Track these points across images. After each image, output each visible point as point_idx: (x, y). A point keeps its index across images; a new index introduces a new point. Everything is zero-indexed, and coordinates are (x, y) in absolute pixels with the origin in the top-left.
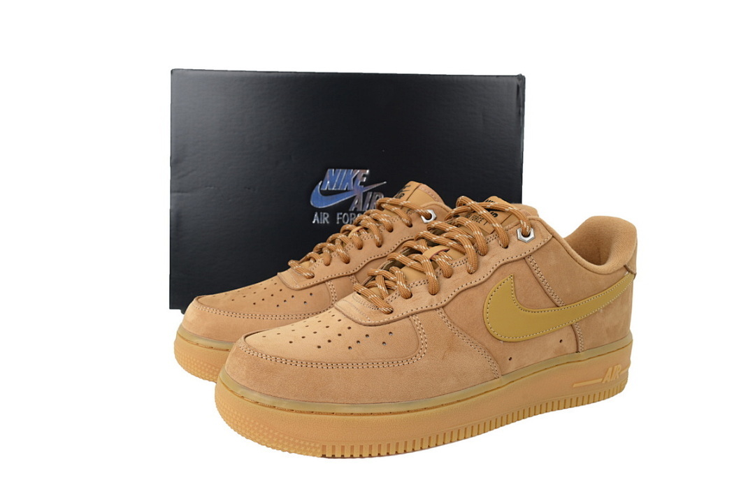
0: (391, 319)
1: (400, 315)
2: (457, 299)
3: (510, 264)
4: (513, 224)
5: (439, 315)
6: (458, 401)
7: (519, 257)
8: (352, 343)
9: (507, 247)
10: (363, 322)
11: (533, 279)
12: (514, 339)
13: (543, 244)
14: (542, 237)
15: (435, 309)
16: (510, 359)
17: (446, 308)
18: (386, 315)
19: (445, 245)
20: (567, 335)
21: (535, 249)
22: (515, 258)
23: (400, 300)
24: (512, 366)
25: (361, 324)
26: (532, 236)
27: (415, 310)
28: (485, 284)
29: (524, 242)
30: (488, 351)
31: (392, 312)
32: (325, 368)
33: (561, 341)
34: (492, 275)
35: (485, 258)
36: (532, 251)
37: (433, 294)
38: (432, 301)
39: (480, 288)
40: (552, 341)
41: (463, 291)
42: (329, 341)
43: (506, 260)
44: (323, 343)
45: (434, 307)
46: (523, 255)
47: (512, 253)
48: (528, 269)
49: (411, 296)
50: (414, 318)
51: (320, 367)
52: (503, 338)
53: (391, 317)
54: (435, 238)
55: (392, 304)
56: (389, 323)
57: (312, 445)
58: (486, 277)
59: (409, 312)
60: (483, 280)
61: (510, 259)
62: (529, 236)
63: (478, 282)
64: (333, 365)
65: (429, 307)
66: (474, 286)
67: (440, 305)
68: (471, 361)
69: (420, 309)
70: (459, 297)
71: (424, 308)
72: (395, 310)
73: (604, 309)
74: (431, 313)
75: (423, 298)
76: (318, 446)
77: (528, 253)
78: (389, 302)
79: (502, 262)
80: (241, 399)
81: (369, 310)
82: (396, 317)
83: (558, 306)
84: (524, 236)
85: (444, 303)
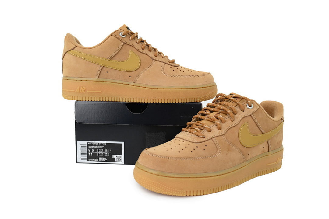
0: (205, 140)
1: (208, 138)
2: (228, 132)
3: (246, 118)
4: (244, 102)
5: (223, 137)
6: (233, 171)
7: (249, 115)
8: (192, 150)
9: (244, 111)
10: (194, 141)
11: (254, 123)
12: (250, 147)
13: (257, 109)
14: (256, 107)
15: (221, 136)
16: (249, 154)
17: (225, 135)
18: (203, 139)
19: (218, 112)
20: (265, 144)
21: (254, 111)
22: (247, 115)
23: (207, 132)
24: (249, 157)
25: (193, 142)
26: (252, 107)
27: (214, 136)
28: (238, 125)
29: (250, 109)
30: (241, 151)
31: (205, 137)
32: (184, 160)
33: (264, 147)
34: (240, 122)
35: (236, 116)
36: (253, 112)
37: (220, 130)
38: (219, 132)
39: (236, 127)
40: (261, 147)
41: (230, 128)
42: (183, 150)
43: (244, 116)
44: (181, 150)
45: (221, 134)
46: (250, 114)
47: (246, 113)
48: (252, 119)
49: (211, 131)
50: (214, 139)
51: (182, 159)
52: (246, 146)
53: (205, 139)
54: (212, 109)
55: (204, 134)
56: (204, 141)
57: (182, 191)
58: (238, 123)
59: (212, 137)
60: (237, 124)
61: (246, 116)
62: (251, 107)
63: (235, 125)
64: (187, 158)
65: (219, 135)
66: (234, 126)
67: (223, 134)
68: (236, 155)
69: (215, 136)
70: (229, 130)
71: (217, 135)
72: (206, 136)
73: (277, 134)
74: (220, 137)
75: (216, 132)
76: (184, 191)
77: (252, 113)
78: (203, 133)
79: (243, 117)
80: (151, 174)
81: (194, 137)
82: (207, 139)
83: (263, 133)
84: (250, 107)
85: (224, 133)
